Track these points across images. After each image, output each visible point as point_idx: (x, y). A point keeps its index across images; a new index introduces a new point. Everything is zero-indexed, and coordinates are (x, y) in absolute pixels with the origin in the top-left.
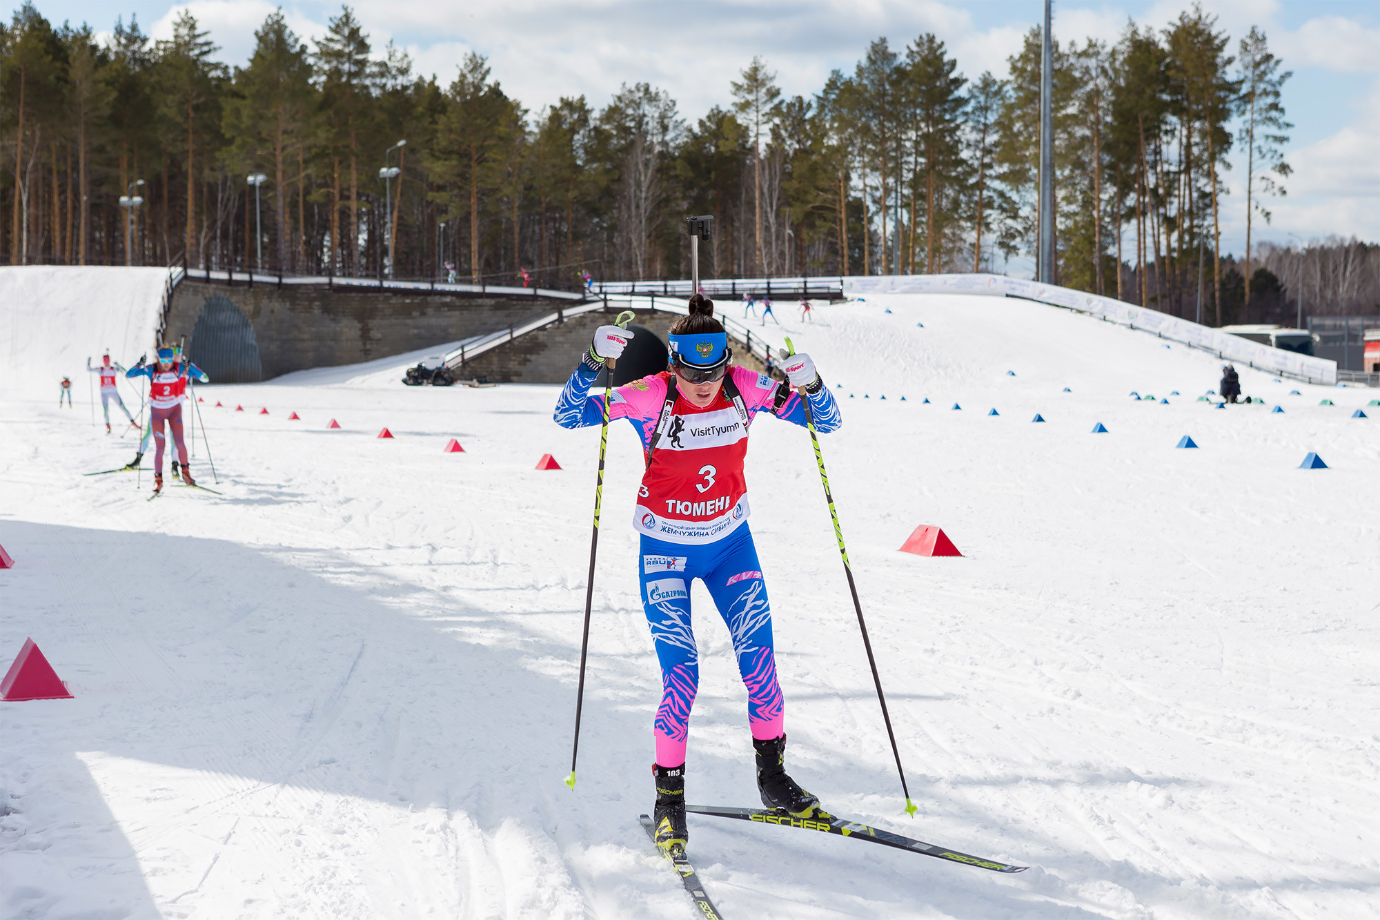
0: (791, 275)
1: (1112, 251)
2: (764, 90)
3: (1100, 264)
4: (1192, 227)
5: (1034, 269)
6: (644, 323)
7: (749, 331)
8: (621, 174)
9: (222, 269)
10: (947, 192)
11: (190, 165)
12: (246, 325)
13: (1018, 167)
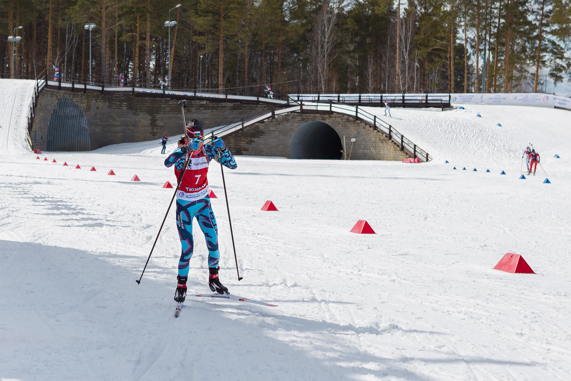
0: (418, 91)
6: (325, 120)
7: (390, 126)
8: (313, 26)
9: (67, 81)
10: (518, 42)
11: (50, 17)
12: (82, 116)
13: (564, 26)
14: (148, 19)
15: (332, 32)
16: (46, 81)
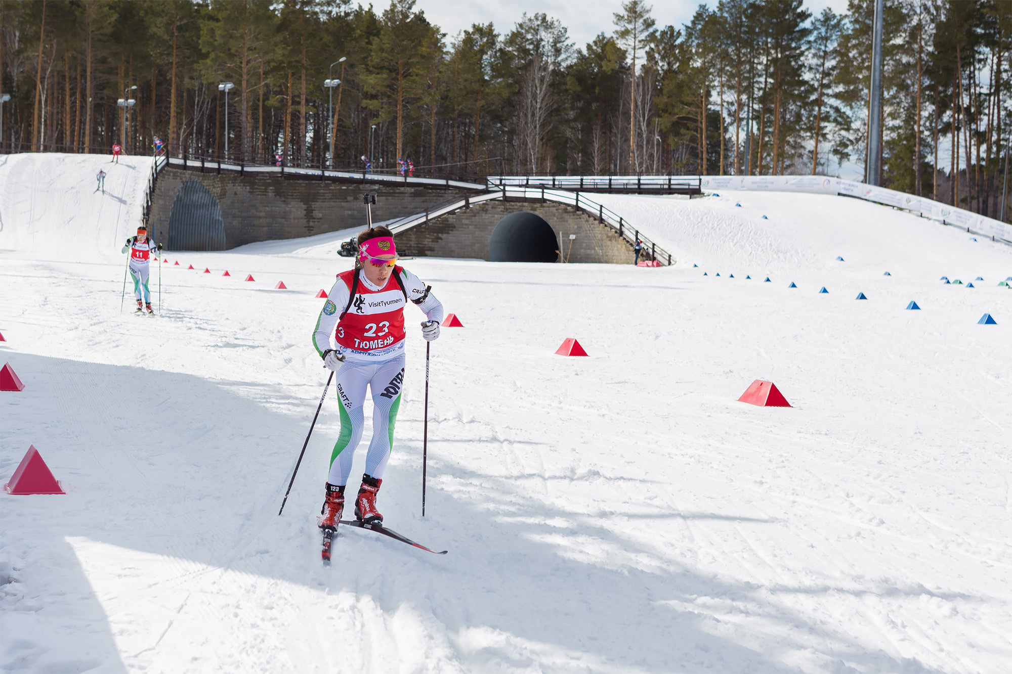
0: (658, 173)
1: (930, 159)
2: (641, 20)
3: (919, 170)
4: (999, 140)
5: (863, 172)
6: (535, 210)
7: (621, 219)
8: (521, 88)
9: (197, 159)
10: (791, 108)
11: (174, 74)
12: (214, 204)
13: (852, 88)
14: (303, 77)
15: (545, 96)
16: (167, 158)
